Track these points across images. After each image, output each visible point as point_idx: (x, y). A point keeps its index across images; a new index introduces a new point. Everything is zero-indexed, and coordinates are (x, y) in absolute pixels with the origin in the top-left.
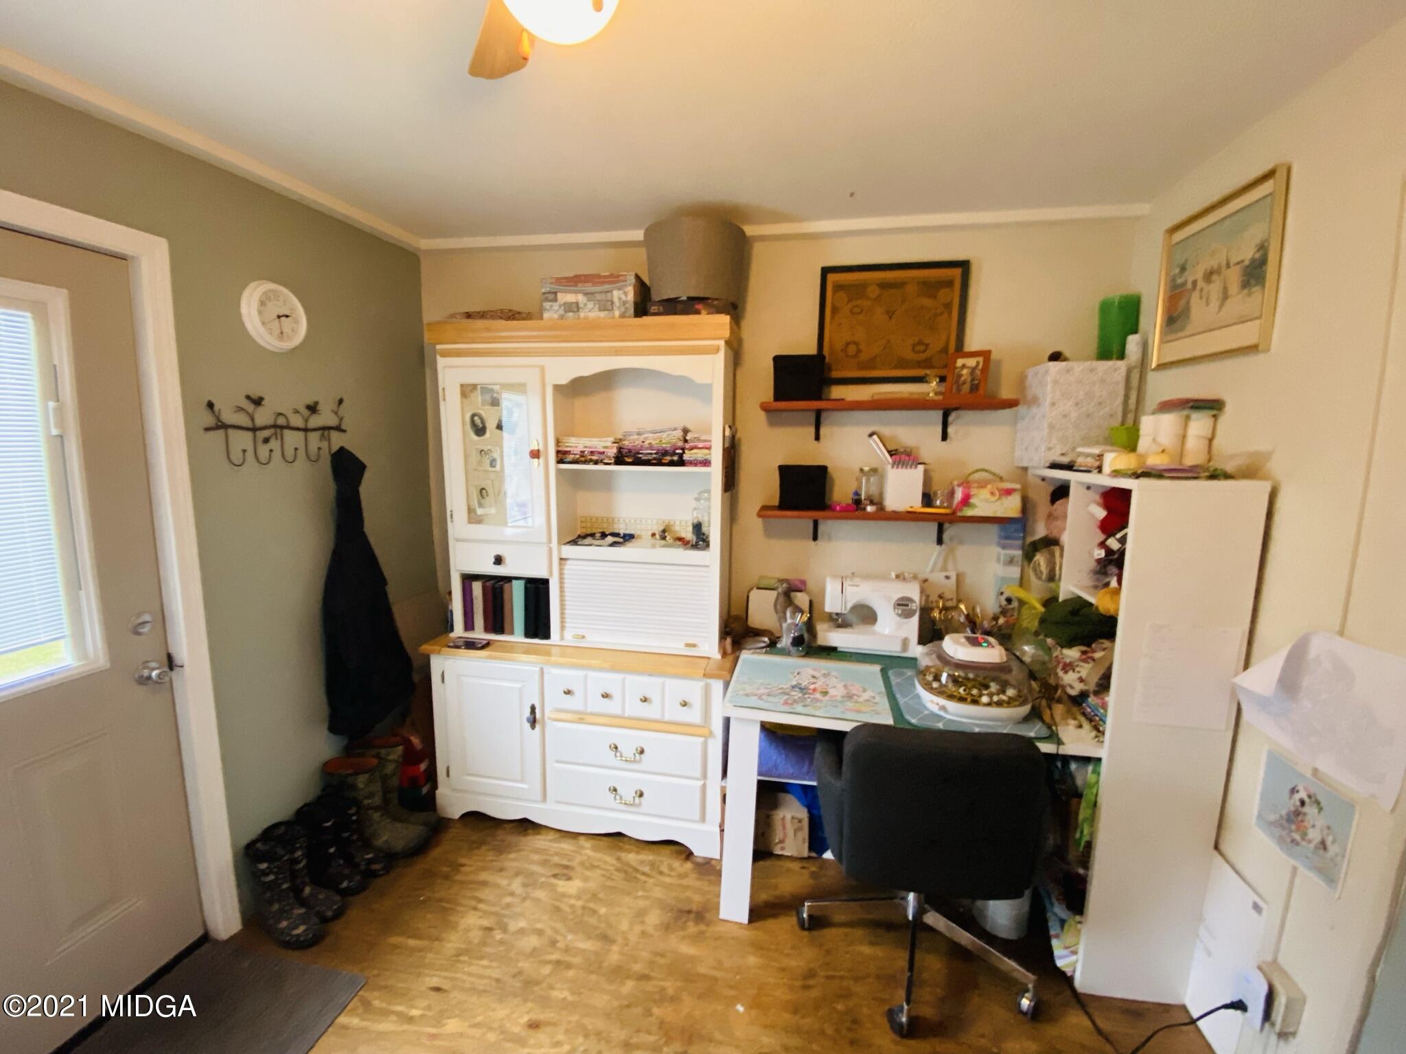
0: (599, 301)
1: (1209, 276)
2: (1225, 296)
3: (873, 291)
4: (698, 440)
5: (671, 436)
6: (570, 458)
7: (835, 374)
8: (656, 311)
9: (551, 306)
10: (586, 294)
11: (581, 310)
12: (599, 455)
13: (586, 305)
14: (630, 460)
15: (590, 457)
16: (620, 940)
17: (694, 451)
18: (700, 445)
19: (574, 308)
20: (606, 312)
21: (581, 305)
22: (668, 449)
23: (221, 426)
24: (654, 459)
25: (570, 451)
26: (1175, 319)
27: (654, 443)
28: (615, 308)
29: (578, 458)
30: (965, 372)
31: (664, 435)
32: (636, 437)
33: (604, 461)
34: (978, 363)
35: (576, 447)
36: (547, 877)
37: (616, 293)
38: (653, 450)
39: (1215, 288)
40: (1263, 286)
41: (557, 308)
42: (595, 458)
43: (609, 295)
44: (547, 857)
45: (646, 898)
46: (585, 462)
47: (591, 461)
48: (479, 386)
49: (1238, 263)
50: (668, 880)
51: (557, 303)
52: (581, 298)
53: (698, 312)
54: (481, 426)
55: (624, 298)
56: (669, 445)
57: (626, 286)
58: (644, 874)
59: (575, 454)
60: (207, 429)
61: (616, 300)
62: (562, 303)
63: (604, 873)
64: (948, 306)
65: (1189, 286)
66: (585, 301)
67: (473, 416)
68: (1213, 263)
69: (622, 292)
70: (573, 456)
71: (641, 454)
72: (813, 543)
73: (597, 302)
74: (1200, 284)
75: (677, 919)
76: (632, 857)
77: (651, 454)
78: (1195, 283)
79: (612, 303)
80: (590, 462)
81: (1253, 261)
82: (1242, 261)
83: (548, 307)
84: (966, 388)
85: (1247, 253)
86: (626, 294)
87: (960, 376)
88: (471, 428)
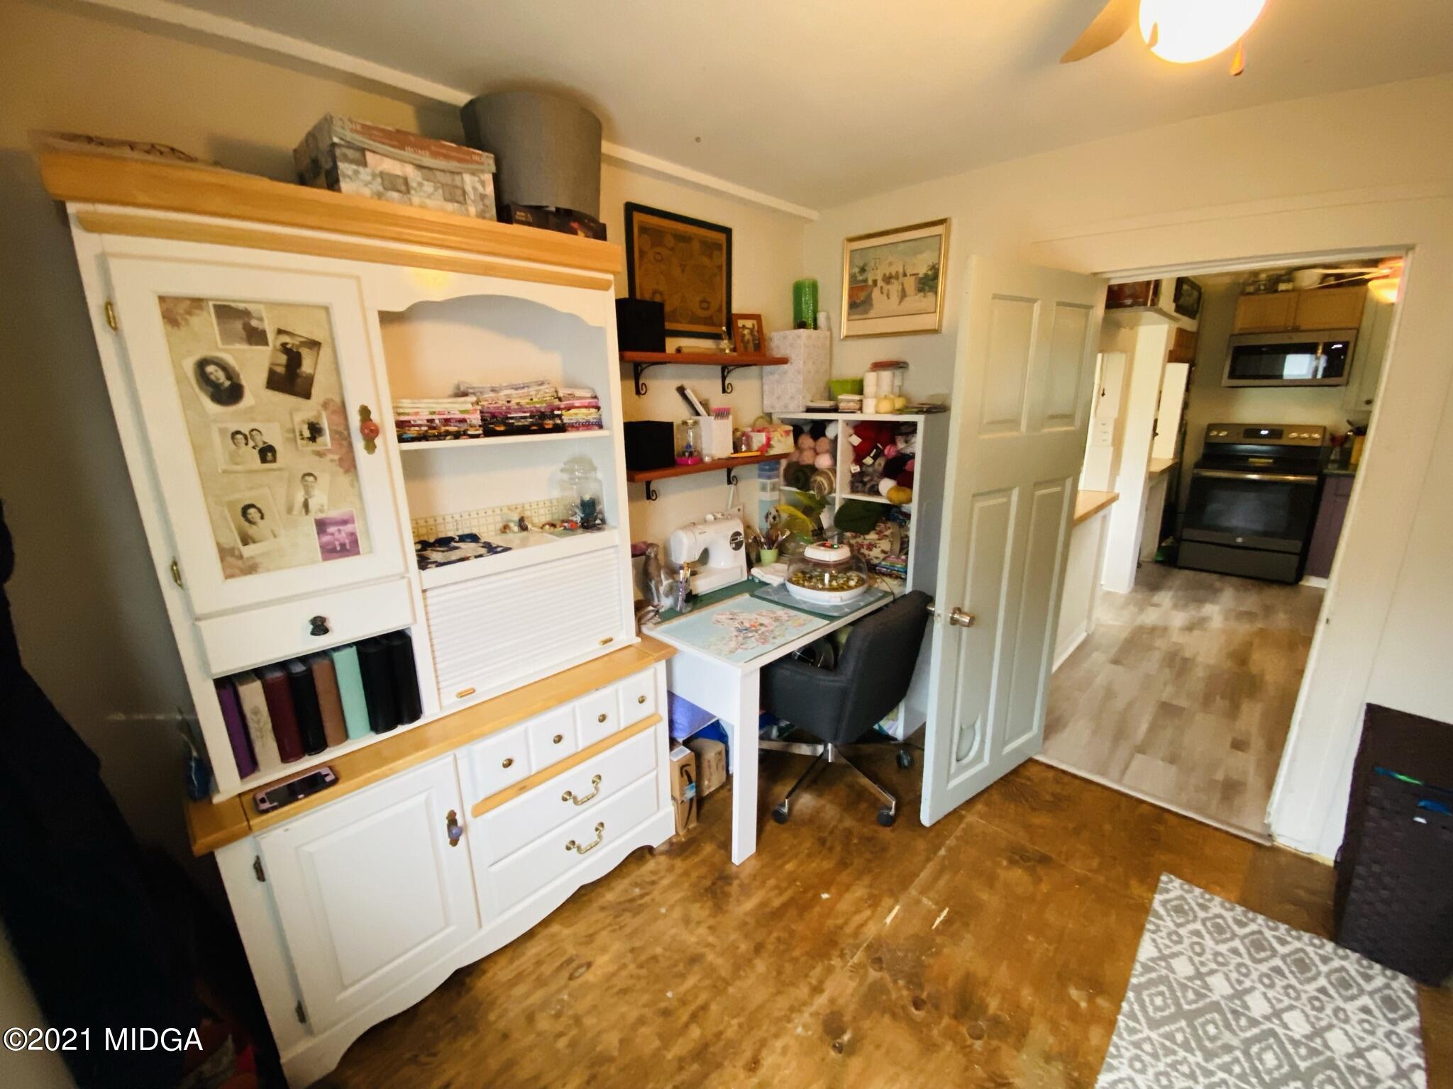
0: (443, 185)
1: (888, 279)
2: (903, 295)
3: (669, 241)
4: (572, 396)
5: (542, 393)
6: (413, 432)
7: (668, 326)
8: (524, 219)
9: (356, 173)
10: (420, 167)
11: (413, 192)
12: (458, 424)
13: (420, 185)
14: (502, 428)
15: (443, 429)
16: (702, 950)
17: (573, 411)
18: (577, 403)
19: (401, 186)
20: (456, 204)
21: (414, 184)
22: (543, 410)
24: (532, 424)
25: (409, 422)
26: (859, 303)
27: (523, 402)
28: (469, 202)
29: (426, 431)
30: (746, 332)
31: (532, 391)
32: (492, 395)
33: (469, 432)
34: (753, 325)
35: (417, 414)
36: (566, 986)
37: (467, 178)
38: (525, 412)
39: (894, 288)
40: (936, 293)
41: (369, 178)
42: (452, 429)
43: (457, 178)
44: (534, 977)
45: (672, 907)
46: (440, 437)
47: (448, 433)
48: (211, 303)
49: (914, 275)
50: (665, 882)
51: (368, 170)
52: (410, 171)
53: (574, 232)
54: (227, 383)
55: (480, 189)
56: (544, 405)
57: (483, 171)
58: (642, 896)
59: (419, 426)
61: (468, 188)
62: (377, 172)
63: (610, 928)
64: (720, 267)
65: (870, 282)
66: (420, 179)
67: (202, 365)
68: (893, 270)
69: (477, 179)
70: (417, 428)
71: (512, 418)
72: (648, 502)
73: (439, 185)
74: (880, 283)
75: (714, 895)
76: (610, 896)
77: (525, 418)
78: (875, 282)
79: (464, 193)
80: (446, 436)
81: (926, 275)
82: (918, 274)
83: (350, 173)
84: (751, 346)
85: (923, 270)
86: (483, 183)
87: (743, 336)
88: (201, 388)
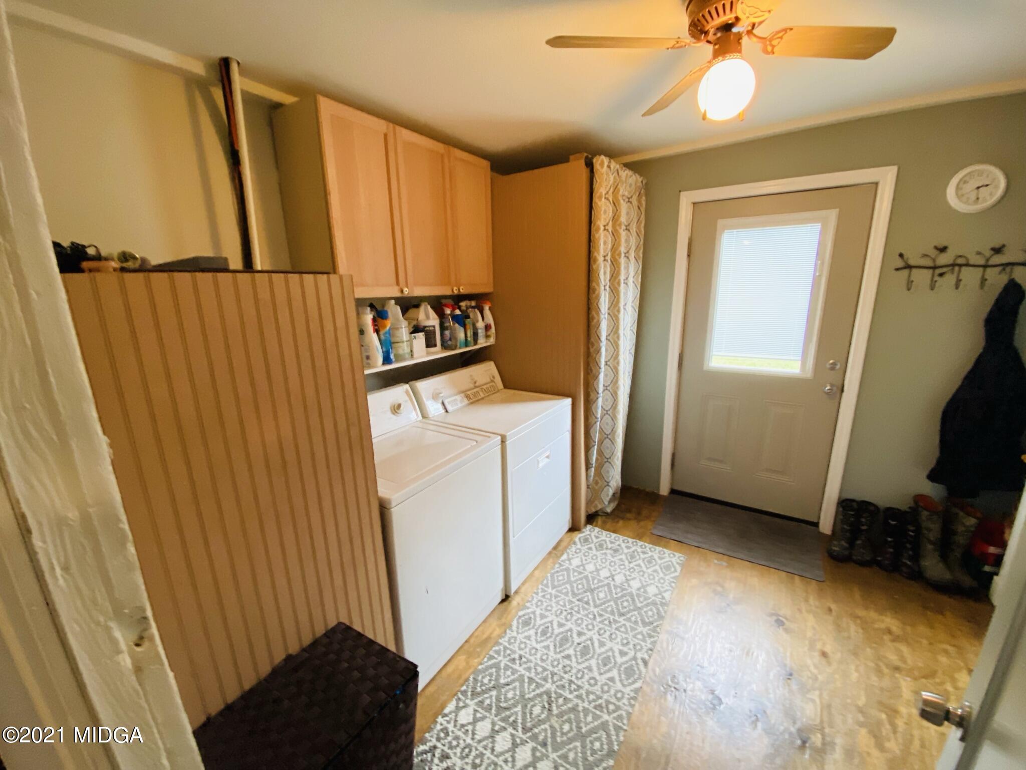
23: (909, 267)
60: (897, 269)
